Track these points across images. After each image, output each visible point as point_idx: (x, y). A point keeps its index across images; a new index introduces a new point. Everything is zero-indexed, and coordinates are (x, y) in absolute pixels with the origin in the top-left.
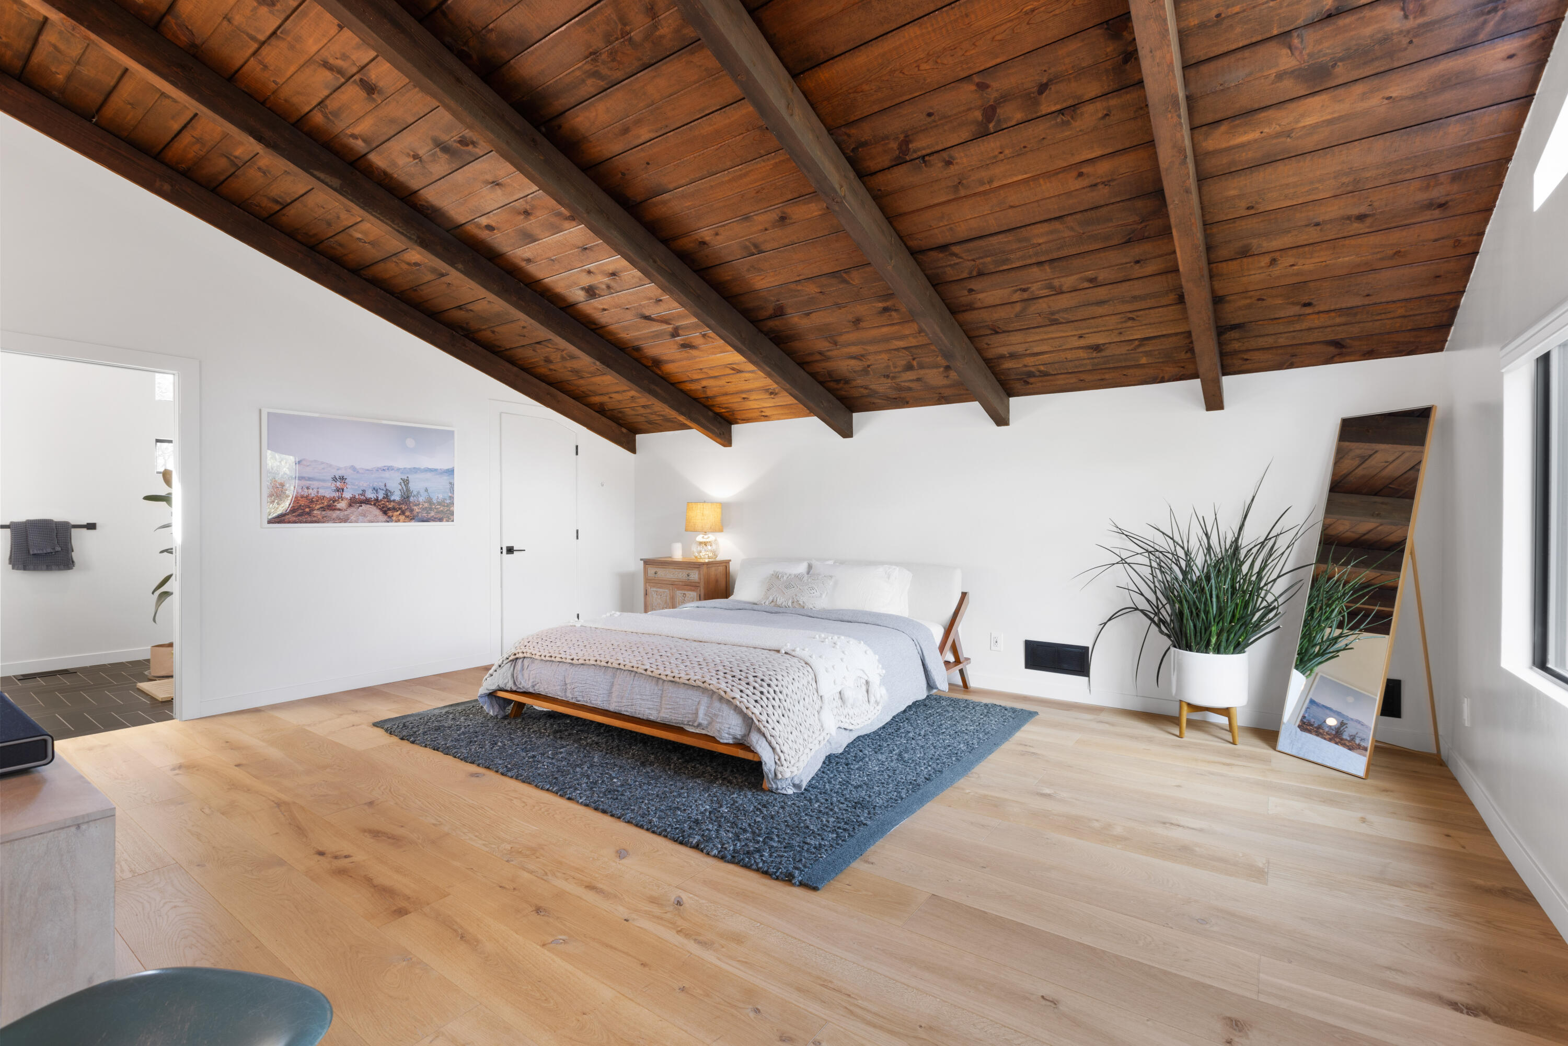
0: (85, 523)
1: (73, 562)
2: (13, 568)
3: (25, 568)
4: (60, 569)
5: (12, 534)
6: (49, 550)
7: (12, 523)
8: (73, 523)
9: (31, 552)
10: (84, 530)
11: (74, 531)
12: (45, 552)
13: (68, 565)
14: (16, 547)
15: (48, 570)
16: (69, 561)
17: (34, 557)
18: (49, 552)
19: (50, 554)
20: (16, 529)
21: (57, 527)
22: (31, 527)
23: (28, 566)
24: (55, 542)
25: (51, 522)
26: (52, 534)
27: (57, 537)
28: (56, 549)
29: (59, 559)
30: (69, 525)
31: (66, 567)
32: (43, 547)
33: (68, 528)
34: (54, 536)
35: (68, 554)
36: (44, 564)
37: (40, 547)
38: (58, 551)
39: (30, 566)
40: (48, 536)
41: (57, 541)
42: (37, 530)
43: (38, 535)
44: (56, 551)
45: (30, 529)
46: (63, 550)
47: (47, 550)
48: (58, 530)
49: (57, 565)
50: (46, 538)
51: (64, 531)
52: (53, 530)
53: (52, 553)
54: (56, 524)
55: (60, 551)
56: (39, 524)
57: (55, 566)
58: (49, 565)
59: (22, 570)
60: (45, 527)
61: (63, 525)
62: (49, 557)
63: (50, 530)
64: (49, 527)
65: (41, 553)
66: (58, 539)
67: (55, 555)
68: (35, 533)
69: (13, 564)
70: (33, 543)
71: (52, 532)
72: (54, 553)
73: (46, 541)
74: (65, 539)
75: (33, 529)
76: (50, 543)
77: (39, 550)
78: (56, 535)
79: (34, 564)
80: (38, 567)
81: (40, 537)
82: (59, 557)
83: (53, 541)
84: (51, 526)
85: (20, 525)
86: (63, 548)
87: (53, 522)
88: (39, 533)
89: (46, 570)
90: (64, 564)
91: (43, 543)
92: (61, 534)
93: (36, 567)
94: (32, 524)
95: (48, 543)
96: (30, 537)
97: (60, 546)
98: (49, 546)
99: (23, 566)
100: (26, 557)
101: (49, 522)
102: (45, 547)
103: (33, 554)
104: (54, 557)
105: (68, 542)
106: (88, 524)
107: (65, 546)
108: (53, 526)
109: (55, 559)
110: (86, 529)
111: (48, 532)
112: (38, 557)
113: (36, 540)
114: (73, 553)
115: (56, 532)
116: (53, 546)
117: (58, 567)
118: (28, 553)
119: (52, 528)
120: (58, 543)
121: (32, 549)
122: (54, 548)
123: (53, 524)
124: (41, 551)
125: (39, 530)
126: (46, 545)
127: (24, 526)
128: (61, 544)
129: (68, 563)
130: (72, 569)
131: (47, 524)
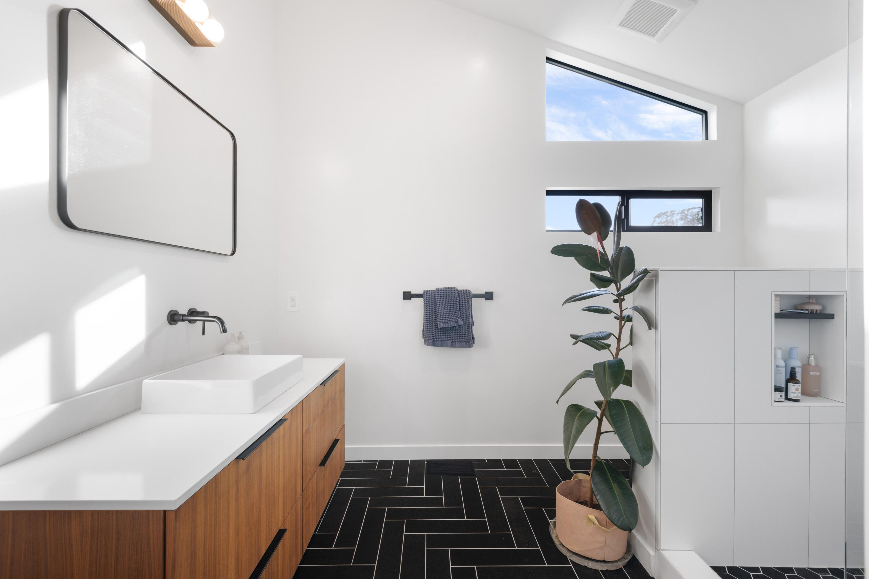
0: (484, 292)
1: (473, 338)
2: (425, 344)
3: (434, 344)
4: (462, 347)
5: (425, 304)
6: (453, 324)
7: (425, 292)
8: (474, 292)
9: (439, 327)
11: (475, 302)
12: (450, 325)
13: (469, 342)
14: (427, 319)
15: (453, 347)
16: (470, 337)
17: (441, 331)
18: (453, 325)
19: (454, 328)
20: (427, 298)
21: (460, 296)
22: (439, 296)
23: (437, 342)
24: (458, 315)
25: (455, 291)
26: (456, 304)
27: (459, 309)
28: (460, 322)
29: (462, 334)
30: (469, 295)
31: (467, 344)
32: (448, 320)
33: (470, 298)
34: (457, 308)
35: (469, 329)
36: (449, 339)
37: (446, 319)
38: (461, 325)
39: (438, 342)
40: (453, 306)
41: (459, 312)
42: (444, 300)
43: (444, 306)
44: (459, 324)
45: (438, 299)
46: (465, 324)
47: (452, 324)
48: (461, 300)
49: (460, 341)
50: (451, 310)
51: (465, 301)
52: (457, 300)
53: (456, 326)
54: (459, 293)
55: (462, 325)
56: (446, 293)
57: (458, 343)
58: (453, 340)
59: (432, 346)
60: (450, 296)
61: (466, 295)
62: (453, 331)
63: (454, 301)
64: (453, 296)
65: (447, 327)
66: (461, 311)
67: (458, 330)
68: (442, 303)
69: (425, 339)
70: (440, 315)
71: (456, 302)
72: (457, 328)
73: (451, 313)
74: (467, 311)
75: (441, 299)
76: (454, 316)
77: (445, 324)
78: (459, 307)
79: (441, 340)
80: (445, 342)
81: (445, 309)
82: (462, 332)
83: (457, 313)
84: (455, 295)
85: (431, 295)
86: (465, 322)
87: (457, 291)
88: (446, 304)
89: (451, 347)
90: (465, 341)
91: (448, 316)
92: (463, 306)
93: (443, 343)
94: (440, 293)
95: (453, 315)
96: (438, 308)
97: (462, 319)
98: (453, 319)
99: (432, 342)
100: (435, 330)
101: (454, 291)
102: (450, 320)
103: (440, 328)
104: (457, 332)
105: (469, 315)
106: (486, 293)
107: (467, 319)
108: (456, 295)
109: (458, 334)
110: (485, 299)
111: (453, 302)
112: (445, 331)
113: (443, 312)
114: (473, 327)
115: (460, 302)
116: (456, 319)
117: (461, 343)
118: (436, 327)
119: (456, 298)
120: (460, 315)
121: (439, 321)
122: (457, 322)
123: (457, 293)
124: (446, 325)
125: (445, 300)
126: (451, 318)
127: (434, 295)
128: (463, 316)
129: (469, 340)
130: (473, 347)
131: (452, 293)
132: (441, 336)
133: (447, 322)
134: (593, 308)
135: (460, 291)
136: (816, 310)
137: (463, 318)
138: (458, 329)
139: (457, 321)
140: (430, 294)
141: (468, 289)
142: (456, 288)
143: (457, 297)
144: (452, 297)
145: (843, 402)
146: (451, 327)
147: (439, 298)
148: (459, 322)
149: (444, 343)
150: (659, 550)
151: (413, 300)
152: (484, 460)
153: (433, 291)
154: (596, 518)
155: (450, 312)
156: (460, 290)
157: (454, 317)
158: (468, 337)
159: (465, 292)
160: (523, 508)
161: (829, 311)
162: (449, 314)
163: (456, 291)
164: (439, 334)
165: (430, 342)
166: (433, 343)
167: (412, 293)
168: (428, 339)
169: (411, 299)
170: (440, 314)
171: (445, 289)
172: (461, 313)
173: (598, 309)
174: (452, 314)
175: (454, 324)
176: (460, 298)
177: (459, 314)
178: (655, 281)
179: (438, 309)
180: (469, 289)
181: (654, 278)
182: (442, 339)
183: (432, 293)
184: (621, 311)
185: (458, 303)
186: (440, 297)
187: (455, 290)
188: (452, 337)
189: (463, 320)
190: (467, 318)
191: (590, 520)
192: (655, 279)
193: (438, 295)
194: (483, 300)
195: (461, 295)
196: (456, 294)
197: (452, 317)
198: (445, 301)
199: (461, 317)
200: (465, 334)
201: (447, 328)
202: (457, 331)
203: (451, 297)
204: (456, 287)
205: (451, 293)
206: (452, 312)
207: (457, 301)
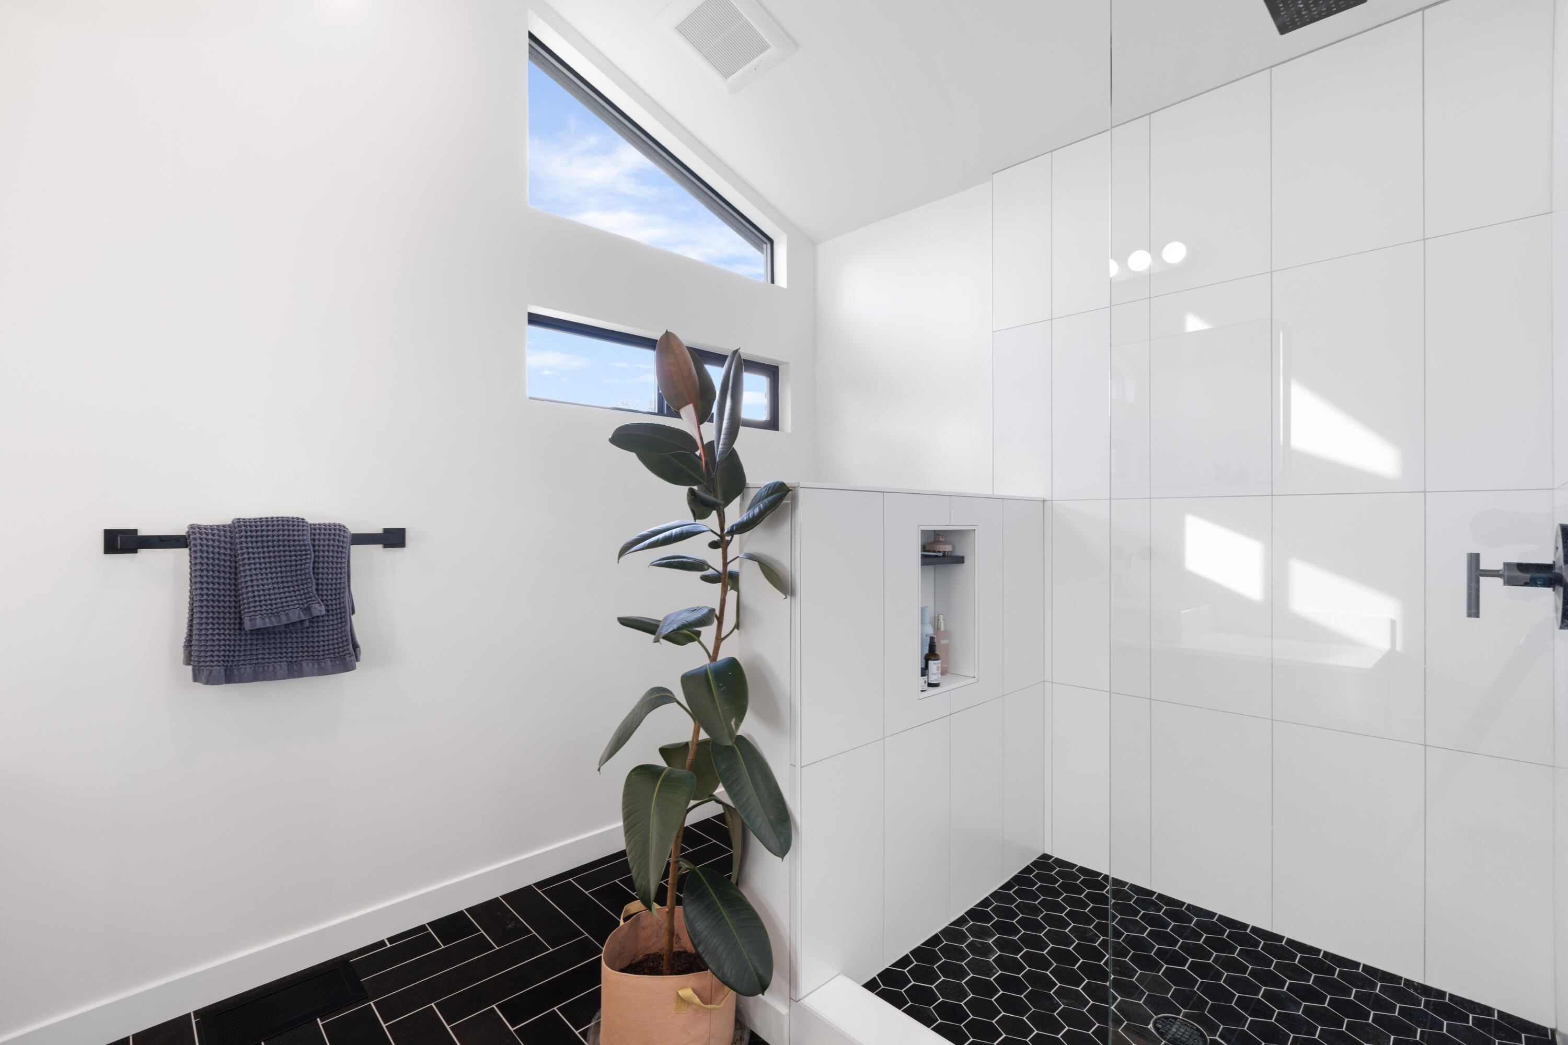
0: (378, 530)
1: (355, 646)
2: (196, 679)
3: (230, 677)
4: (323, 671)
5: (193, 564)
6: (296, 615)
7: (195, 529)
8: (355, 527)
9: (247, 625)
10: (377, 550)
11: (357, 553)
12: (284, 621)
13: (342, 658)
14: (205, 609)
15: (293, 677)
16: (345, 643)
17: (255, 637)
18: (295, 619)
19: (299, 625)
20: (205, 548)
21: (314, 540)
22: (247, 542)
23: (239, 670)
24: (310, 589)
25: (300, 528)
26: (304, 562)
27: (314, 573)
28: (315, 608)
29: (322, 638)
30: (344, 537)
31: (338, 662)
32: (279, 605)
33: (345, 545)
34: (307, 570)
35: (344, 624)
36: (280, 658)
37: (271, 605)
38: (318, 617)
39: (243, 670)
40: (293, 568)
41: (314, 583)
42: (264, 553)
43: (266, 569)
44: (314, 616)
45: (245, 550)
46: (331, 612)
47: (291, 615)
48: (319, 552)
49: (316, 657)
50: (289, 579)
51: (331, 554)
52: (306, 550)
53: (302, 622)
54: (313, 531)
55: (323, 616)
56: (270, 533)
57: (310, 664)
58: (295, 659)
59: (221, 684)
60: (284, 541)
61: (332, 537)
62: (294, 635)
63: (299, 553)
64: (294, 541)
65: (276, 624)
66: (318, 579)
67: (310, 630)
68: (257, 560)
69: (194, 666)
70: (250, 595)
71: (304, 557)
72: (307, 624)
73: (288, 587)
74: (336, 579)
75: (252, 548)
76: (297, 593)
77: (269, 617)
78: (314, 568)
79: (254, 661)
80: (266, 668)
81: (270, 575)
82: (322, 634)
83: (306, 586)
84: (301, 538)
85: (217, 538)
86: (330, 607)
87: (305, 528)
88: (270, 563)
89: (289, 678)
90: (332, 656)
91: (278, 596)
92: (326, 565)
93: (261, 669)
94: (249, 533)
95: (294, 591)
96: (243, 574)
97: (322, 601)
98: (296, 602)
99: (224, 674)
100: (233, 637)
101: (295, 528)
102: (285, 604)
103: (251, 630)
104: (305, 634)
105: (344, 588)
106: (386, 530)
107: (335, 599)
108: (305, 537)
109: (311, 639)
110: (381, 546)
111: (293, 558)
112: (266, 637)
113: (263, 585)
114: (353, 617)
115: (315, 556)
116: (305, 601)
117: (319, 664)
118: (238, 626)
119: (305, 545)
120: (317, 590)
121: (249, 612)
122: (309, 608)
123: (305, 532)
124: (273, 619)
125: (269, 552)
126: (289, 599)
127: (228, 539)
128: (325, 592)
129: (343, 651)
130: (353, 668)
131: (291, 533)
132: (254, 652)
133: (275, 610)
134: (676, 560)
135: (314, 527)
136: (948, 552)
137: (325, 597)
138: (308, 628)
139: (306, 605)
140: (213, 535)
141: (337, 522)
142: (303, 519)
143: (309, 542)
144: (292, 543)
145: (974, 677)
146: (286, 625)
147: (247, 548)
148: (313, 610)
149: (264, 671)
150: (797, 1002)
151: (144, 553)
152: (381, 944)
153: (224, 526)
154: (695, 991)
155: (285, 585)
156: (314, 525)
157: (299, 597)
158: (341, 645)
159: (330, 530)
160: (512, 1029)
161: (958, 553)
162: (282, 590)
163: (303, 526)
164: (249, 647)
165: (214, 672)
166: (226, 675)
167: (139, 534)
168: (208, 664)
169: (136, 552)
170: (253, 592)
171: (267, 522)
172: (317, 584)
173: (686, 562)
174: (292, 589)
175: (299, 613)
176: (314, 546)
177: (314, 587)
178: (790, 506)
179: (246, 576)
180: (342, 523)
181: (789, 501)
182: (257, 659)
183: (222, 533)
184: (725, 564)
185: (310, 559)
186: (250, 545)
187: (301, 524)
188: (290, 650)
189: (325, 602)
190: (338, 596)
191: (682, 1000)
192: (792, 504)
193: (243, 539)
194: (379, 547)
195: (317, 537)
196: (303, 535)
197: (291, 597)
198: (267, 555)
199: (318, 595)
200: (331, 637)
201: (274, 627)
202: (307, 632)
203: (286, 543)
204: (301, 517)
205: (286, 532)
206: (290, 584)
207: (306, 555)
